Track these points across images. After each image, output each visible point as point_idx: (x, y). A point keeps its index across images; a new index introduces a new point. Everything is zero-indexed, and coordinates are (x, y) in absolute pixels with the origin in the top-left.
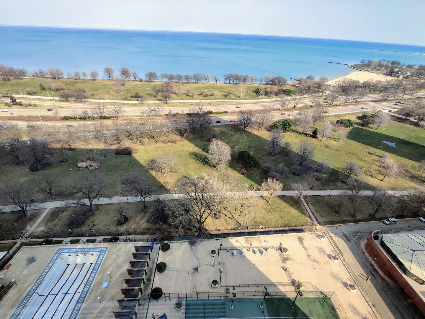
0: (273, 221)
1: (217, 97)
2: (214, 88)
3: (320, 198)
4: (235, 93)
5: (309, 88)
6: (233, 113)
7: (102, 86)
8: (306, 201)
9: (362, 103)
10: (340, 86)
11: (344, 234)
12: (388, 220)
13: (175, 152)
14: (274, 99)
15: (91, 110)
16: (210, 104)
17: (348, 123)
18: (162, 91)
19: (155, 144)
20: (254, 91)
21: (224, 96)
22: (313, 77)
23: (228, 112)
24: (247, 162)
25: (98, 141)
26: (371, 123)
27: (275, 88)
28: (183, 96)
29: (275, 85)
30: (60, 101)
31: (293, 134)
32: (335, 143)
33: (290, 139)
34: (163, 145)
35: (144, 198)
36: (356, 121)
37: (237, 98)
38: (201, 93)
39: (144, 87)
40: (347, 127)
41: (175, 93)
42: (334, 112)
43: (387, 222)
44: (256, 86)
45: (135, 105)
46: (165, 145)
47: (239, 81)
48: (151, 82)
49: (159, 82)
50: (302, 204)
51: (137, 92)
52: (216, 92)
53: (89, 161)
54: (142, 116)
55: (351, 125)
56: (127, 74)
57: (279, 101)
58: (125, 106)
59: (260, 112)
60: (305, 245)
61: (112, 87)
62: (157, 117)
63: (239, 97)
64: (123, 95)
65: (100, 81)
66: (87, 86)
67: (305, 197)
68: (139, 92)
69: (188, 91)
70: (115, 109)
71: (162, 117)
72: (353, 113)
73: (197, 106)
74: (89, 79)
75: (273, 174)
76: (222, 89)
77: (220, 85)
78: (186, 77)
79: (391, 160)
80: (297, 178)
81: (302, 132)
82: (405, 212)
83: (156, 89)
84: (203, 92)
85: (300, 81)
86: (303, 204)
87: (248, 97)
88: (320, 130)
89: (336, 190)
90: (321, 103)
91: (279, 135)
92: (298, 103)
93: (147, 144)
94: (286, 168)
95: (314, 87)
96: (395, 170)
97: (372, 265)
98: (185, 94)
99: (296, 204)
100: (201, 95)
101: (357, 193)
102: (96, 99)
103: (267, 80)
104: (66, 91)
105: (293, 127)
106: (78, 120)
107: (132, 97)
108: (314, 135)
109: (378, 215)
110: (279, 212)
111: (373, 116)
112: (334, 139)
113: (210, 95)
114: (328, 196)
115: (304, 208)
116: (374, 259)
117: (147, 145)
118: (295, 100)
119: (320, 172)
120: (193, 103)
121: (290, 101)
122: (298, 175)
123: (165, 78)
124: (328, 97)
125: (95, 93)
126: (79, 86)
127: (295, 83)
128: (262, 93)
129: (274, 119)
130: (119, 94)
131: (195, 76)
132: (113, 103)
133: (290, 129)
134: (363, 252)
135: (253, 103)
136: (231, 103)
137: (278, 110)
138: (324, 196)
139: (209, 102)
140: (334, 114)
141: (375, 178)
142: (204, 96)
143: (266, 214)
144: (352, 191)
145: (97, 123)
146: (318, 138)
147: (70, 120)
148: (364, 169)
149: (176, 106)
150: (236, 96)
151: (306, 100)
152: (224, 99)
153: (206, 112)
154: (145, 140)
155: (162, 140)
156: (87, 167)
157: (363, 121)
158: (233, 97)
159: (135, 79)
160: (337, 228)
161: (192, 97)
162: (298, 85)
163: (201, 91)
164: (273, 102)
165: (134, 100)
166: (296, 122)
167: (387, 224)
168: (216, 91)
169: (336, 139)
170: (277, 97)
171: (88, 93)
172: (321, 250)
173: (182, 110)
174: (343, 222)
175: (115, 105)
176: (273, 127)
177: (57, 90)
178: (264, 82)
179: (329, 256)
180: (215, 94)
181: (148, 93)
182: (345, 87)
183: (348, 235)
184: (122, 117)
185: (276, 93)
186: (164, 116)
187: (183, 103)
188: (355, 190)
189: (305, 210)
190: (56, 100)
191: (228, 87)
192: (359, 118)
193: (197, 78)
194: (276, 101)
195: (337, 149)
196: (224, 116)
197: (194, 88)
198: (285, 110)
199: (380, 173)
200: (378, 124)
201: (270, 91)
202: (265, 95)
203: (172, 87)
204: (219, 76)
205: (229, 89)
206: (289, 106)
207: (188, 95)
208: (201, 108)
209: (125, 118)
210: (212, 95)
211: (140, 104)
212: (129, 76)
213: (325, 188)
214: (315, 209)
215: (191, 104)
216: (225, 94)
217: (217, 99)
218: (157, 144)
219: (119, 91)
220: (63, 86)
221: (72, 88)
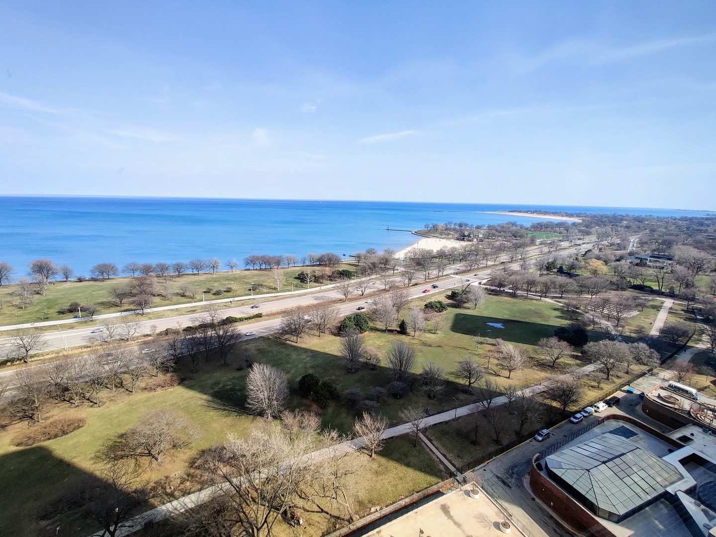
0: (390, 489)
1: (238, 293)
2: (228, 279)
3: (444, 427)
4: (267, 284)
5: (374, 265)
6: (271, 315)
8: (427, 437)
9: (445, 277)
10: (412, 259)
11: (498, 477)
12: (540, 435)
13: (175, 404)
14: (330, 286)
16: (226, 306)
17: (439, 306)
18: (131, 295)
19: (127, 397)
20: (295, 278)
21: (250, 290)
22: (374, 250)
23: (263, 314)
24: (318, 393)
26: (465, 302)
27: (328, 271)
28: (175, 299)
29: (325, 265)
31: (373, 334)
32: (433, 336)
33: (370, 341)
34: (146, 395)
35: (113, 533)
36: (448, 302)
37: (271, 290)
38: (208, 289)
39: (88, 292)
40: (440, 312)
41: (159, 295)
42: (417, 293)
43: (540, 438)
44: (298, 270)
45: (71, 327)
46: (152, 393)
47: (270, 264)
48: (103, 280)
49: (121, 281)
50: (423, 444)
51: (73, 301)
52: (234, 286)
54: (90, 347)
55: (444, 308)
56: (48, 271)
57: (338, 288)
58: (44, 332)
59: (316, 307)
60: (456, 518)
61: (8, 300)
62: (125, 343)
63: (275, 289)
64: (37, 311)
67: (425, 431)
68: (78, 301)
69: (184, 289)
70: (21, 343)
71: (136, 342)
72: (440, 292)
73: (205, 311)
75: (365, 404)
76: (244, 280)
77: (239, 274)
78: (177, 266)
79: (509, 347)
80: (401, 402)
81: (384, 328)
82: (552, 416)
83: (119, 292)
84: (211, 288)
85: (359, 257)
86: (425, 444)
87: (289, 288)
88: (408, 321)
89: (460, 407)
90: (396, 284)
91: (357, 338)
92: (366, 287)
93: (108, 402)
94: (382, 390)
95: (381, 263)
96: (518, 358)
97: (551, 517)
98: (178, 294)
99: (415, 446)
100: (209, 292)
101: (489, 404)
103: (312, 259)
105: (371, 324)
107: (62, 312)
108: (402, 329)
109: (526, 430)
110: (394, 470)
111: (465, 292)
112: (430, 331)
113: (225, 291)
114: (453, 420)
115: (428, 450)
116: (550, 506)
117: (107, 404)
118: (360, 283)
119: (431, 383)
120: (196, 308)
121: (354, 286)
122: (401, 397)
123: (134, 270)
124: (403, 274)
127: (353, 261)
128: (310, 279)
129: (341, 316)
130: (27, 311)
131: (192, 263)
132: (17, 330)
133: (368, 327)
134: (532, 499)
135: (299, 296)
136: (263, 299)
137: (341, 301)
138: (449, 421)
140: (418, 296)
141: (500, 376)
142: (214, 294)
143: (374, 479)
144: (483, 403)
146: (409, 333)
148: (483, 366)
149: (162, 318)
150: (270, 288)
151: (375, 283)
152: (250, 295)
153: (224, 320)
154: (104, 394)
155: (143, 385)
157: (456, 301)
158: (265, 290)
159: (67, 278)
160: (485, 470)
161: (192, 298)
162: (357, 263)
163: (208, 286)
164: (330, 291)
165: (67, 317)
166: (374, 314)
167: (541, 441)
168: (234, 283)
169: (431, 330)
170: (332, 282)
172: (481, 518)
173: (178, 323)
174: (490, 456)
176: (340, 330)
178: (308, 263)
179: (497, 525)
180: (233, 288)
181: (100, 301)
182: (419, 259)
183: (504, 477)
184: (38, 356)
185: (329, 276)
186: (140, 339)
187: (177, 309)
188: (486, 400)
189: (430, 452)
191: (254, 276)
192: (449, 297)
193: (197, 267)
194: (334, 288)
195: (439, 344)
196: (257, 322)
197: (193, 283)
198: (351, 300)
199: (503, 367)
200: (475, 302)
201: (321, 275)
202: (314, 282)
203: (150, 285)
204: (235, 260)
205: (256, 279)
206: (355, 294)
207: (183, 296)
208: (213, 315)
209: (45, 357)
210: (228, 291)
211: (81, 323)
212: (53, 273)
213: (446, 408)
214: (444, 446)
215: (192, 309)
216: (251, 286)
217: (239, 296)
218: (131, 397)
219: (28, 305)
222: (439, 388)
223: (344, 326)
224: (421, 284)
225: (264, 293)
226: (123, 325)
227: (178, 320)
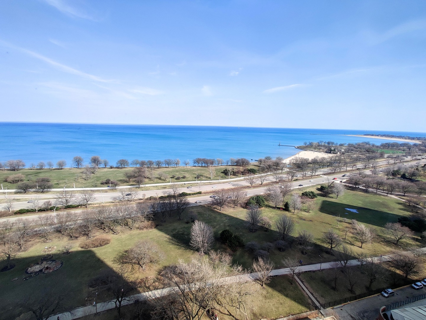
0: (274, 309)
1: (189, 179)
2: (184, 171)
3: (312, 274)
4: (205, 175)
5: (270, 166)
6: (206, 193)
7: (69, 174)
8: (300, 280)
9: (316, 176)
10: (294, 164)
11: (352, 317)
12: (386, 292)
13: (153, 238)
14: (242, 178)
15: (55, 200)
16: (182, 186)
17: (311, 194)
18: (134, 177)
19: (129, 231)
20: (222, 172)
21: (195, 178)
22: (270, 157)
23: (202, 192)
24: (232, 242)
25: (60, 235)
26: (330, 194)
27: (241, 169)
28: (156, 180)
29: (240, 166)
30: (16, 193)
31: (267, 209)
32: (307, 214)
33: (265, 214)
34: (138, 231)
35: (120, 302)
36: (318, 193)
37: (207, 179)
38: (173, 176)
39: (115, 174)
40: (312, 198)
41: (148, 178)
44: (223, 168)
45: (106, 191)
46: (141, 231)
47: (207, 164)
48: (122, 168)
49: (130, 169)
50: (297, 283)
51: (108, 178)
52: (187, 175)
53: (45, 263)
54: (114, 203)
55: (315, 196)
56: (98, 162)
57: (247, 179)
58: (95, 193)
59: (233, 190)
61: (81, 175)
62: (130, 202)
63: (210, 178)
64: (92, 182)
65: (68, 170)
66: (52, 175)
67: (299, 274)
68: (110, 178)
69: (161, 175)
70: (85, 197)
71: (135, 202)
72: (312, 186)
73: (171, 188)
74: (54, 168)
75: (261, 253)
76: (192, 172)
77: (190, 168)
78: (158, 163)
79: (362, 226)
80: (283, 253)
81: (274, 206)
83: (129, 175)
84: (175, 175)
85: (260, 161)
86: (299, 283)
87: (218, 178)
88: (290, 203)
89: (324, 262)
90: (283, 179)
91: (257, 211)
92: (264, 180)
93: (121, 233)
94: (271, 244)
95: (274, 165)
96: (368, 235)
98: (157, 178)
99: (292, 284)
100: (173, 178)
101: (346, 263)
102: (62, 187)
103: (232, 161)
104: (25, 182)
105: (266, 203)
106: (37, 213)
107: (102, 184)
108: (286, 208)
110: (277, 297)
111: (330, 187)
113: (182, 178)
114: (319, 270)
118: (261, 177)
119: (304, 244)
120: (166, 186)
121: (257, 178)
122: (284, 250)
123: (136, 164)
124: (288, 173)
125: (61, 181)
126: (42, 176)
127: (257, 163)
128: (230, 173)
129: (247, 196)
130: (88, 182)
131: (166, 161)
132: (83, 190)
133: (264, 204)
135: (224, 183)
136: (203, 184)
137: (248, 187)
138: (316, 271)
139: (182, 184)
141: (354, 245)
142: (176, 179)
143: (264, 301)
145: (64, 213)
146: (291, 211)
147: (26, 214)
148: (341, 237)
149: (149, 190)
150: (207, 177)
151: (270, 177)
152: (196, 181)
153: (181, 194)
154: (118, 228)
155: (137, 226)
156: (41, 271)
157: (323, 192)
158: (204, 179)
159: (106, 166)
160: (341, 309)
161: (164, 181)
162: (259, 164)
163: (173, 174)
164: (241, 181)
165: (105, 186)
166: (268, 197)
168: (187, 173)
169: (306, 210)
170: (243, 176)
171: (52, 183)
173: (156, 194)
175: (85, 193)
176: (247, 205)
177: (14, 182)
178: (229, 164)
181: (119, 179)
182: (299, 164)
183: (356, 317)
184: (91, 205)
185: (242, 172)
186: (137, 201)
187: (156, 186)
188: (344, 261)
189: (302, 290)
190: (11, 193)
191: (198, 170)
192: (318, 189)
193: (168, 163)
195: (310, 219)
196: (199, 196)
197: (165, 172)
198: (254, 187)
199: (357, 240)
200: (337, 194)
201: (237, 171)
202: (233, 175)
203: (144, 172)
204: (188, 160)
205: (199, 172)
206: (257, 183)
207: (160, 179)
208: (175, 191)
209: (94, 205)
210: (184, 178)
211: (111, 190)
212: (100, 163)
213: (313, 262)
214: (312, 287)
215: (164, 187)
216: (196, 176)
217: (189, 181)
218: (131, 231)
219: (89, 179)
220: (23, 177)
221: (34, 178)
222: (309, 248)
223: (249, 202)
224: (300, 180)
225: (203, 180)
226: (130, 192)
227: (156, 192)
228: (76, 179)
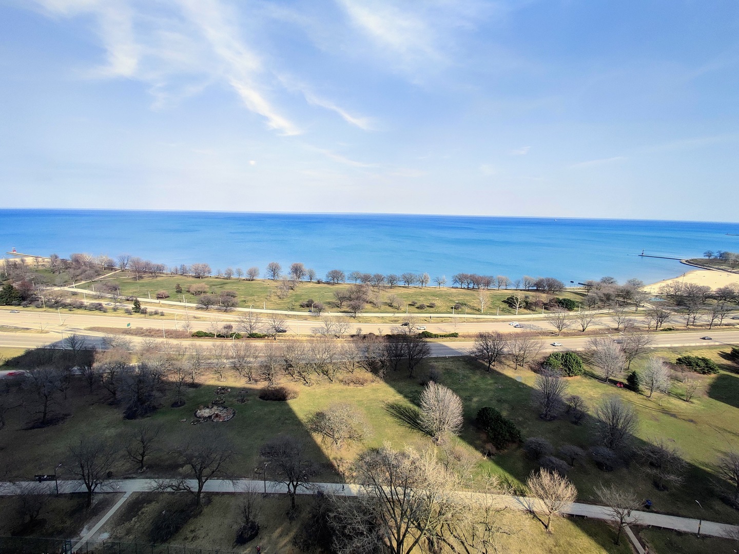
1: (441, 309)
2: (434, 295)
4: (471, 304)
5: (608, 297)
6: (467, 337)
7: (261, 288)
8: (639, 539)
9: (724, 327)
10: (670, 296)
13: (361, 401)
14: (543, 315)
15: (237, 323)
16: (426, 320)
17: (702, 364)
18: (350, 299)
19: (328, 384)
20: (504, 302)
21: (452, 308)
22: (612, 279)
23: (459, 334)
24: (496, 431)
25: (237, 373)
27: (544, 297)
28: (383, 307)
29: (543, 291)
30: (198, 308)
31: (586, 381)
32: (683, 404)
33: (580, 389)
34: (341, 386)
35: (295, 487)
36: (722, 363)
37: (474, 311)
38: (413, 302)
39: (322, 293)
40: (704, 373)
41: (371, 303)
42: (668, 341)
44: (509, 293)
45: (305, 318)
46: (346, 387)
47: (478, 284)
48: (333, 284)
49: (345, 286)
50: (631, 545)
51: (311, 298)
52: (438, 302)
53: (215, 407)
54: (313, 337)
55: (713, 369)
56: (300, 273)
57: (553, 319)
58: (289, 319)
59: (517, 336)
61: (276, 291)
62: (337, 339)
63: (479, 310)
64: (289, 303)
65: (260, 282)
66: (240, 288)
67: (636, 528)
68: (313, 300)
69: (393, 300)
71: (344, 340)
72: (709, 346)
74: (244, 278)
75: (551, 461)
76: (449, 297)
77: (445, 291)
78: (390, 278)
80: (607, 475)
81: (604, 376)
83: (341, 295)
84: (416, 301)
85: (589, 286)
86: (635, 548)
87: (494, 311)
88: (642, 373)
90: (636, 324)
92: (589, 322)
93: (315, 384)
94: (580, 451)
95: (618, 296)
98: (386, 304)
99: (617, 543)
100: (413, 305)
102: (248, 307)
103: (527, 282)
104: (208, 294)
105: (585, 367)
106: (216, 339)
107: (302, 306)
108: (632, 383)
112: (679, 396)
113: (428, 306)
117: (314, 386)
118: (582, 318)
119: (659, 466)
120: (398, 319)
121: (573, 319)
122: (610, 469)
123: (356, 279)
124: (649, 313)
125: (249, 298)
126: (228, 288)
127: (581, 289)
128: (520, 305)
129: (544, 351)
130: (283, 301)
131: (404, 277)
133: (580, 371)
135: (504, 321)
136: (464, 320)
137: (552, 334)
138: (686, 533)
139: (426, 317)
140: (669, 345)
142: (418, 308)
145: (241, 343)
146: (642, 391)
147: (203, 338)
149: (369, 323)
150: (473, 308)
151: (605, 319)
152: (452, 313)
153: (420, 334)
154: (313, 377)
155: (341, 377)
156: (210, 417)
158: (467, 310)
159: (311, 279)
161: (397, 309)
162: (586, 292)
163: (414, 299)
164: (540, 320)
165: (305, 310)
166: (589, 357)
168: (438, 300)
169: (682, 395)
170: (547, 311)
171: (239, 299)
173: (379, 329)
175: (274, 317)
176: (542, 366)
177: (198, 293)
178: (522, 287)
180: (436, 304)
181: (327, 301)
182: (681, 296)
184: (282, 336)
185: (545, 304)
186: (347, 338)
187: (382, 317)
190: (192, 308)
191: (459, 294)
192: (725, 356)
193: (408, 280)
194: (546, 319)
195: (692, 418)
196: (452, 341)
197: (401, 295)
198: (566, 335)
201: (535, 301)
202: (525, 308)
203: (364, 293)
204: (444, 277)
205: (461, 298)
206: (573, 328)
207: (391, 306)
208: (411, 327)
209: (286, 338)
210: (431, 307)
211: (312, 316)
212: (303, 275)
215: (395, 319)
216: (454, 304)
217: (440, 313)
218: (331, 384)
219: (285, 297)
220: (207, 288)
221: (218, 290)
222: (672, 477)
223: (547, 363)
224: (677, 330)
225: (467, 313)
226: (337, 323)
227: (380, 327)
228: (267, 296)
